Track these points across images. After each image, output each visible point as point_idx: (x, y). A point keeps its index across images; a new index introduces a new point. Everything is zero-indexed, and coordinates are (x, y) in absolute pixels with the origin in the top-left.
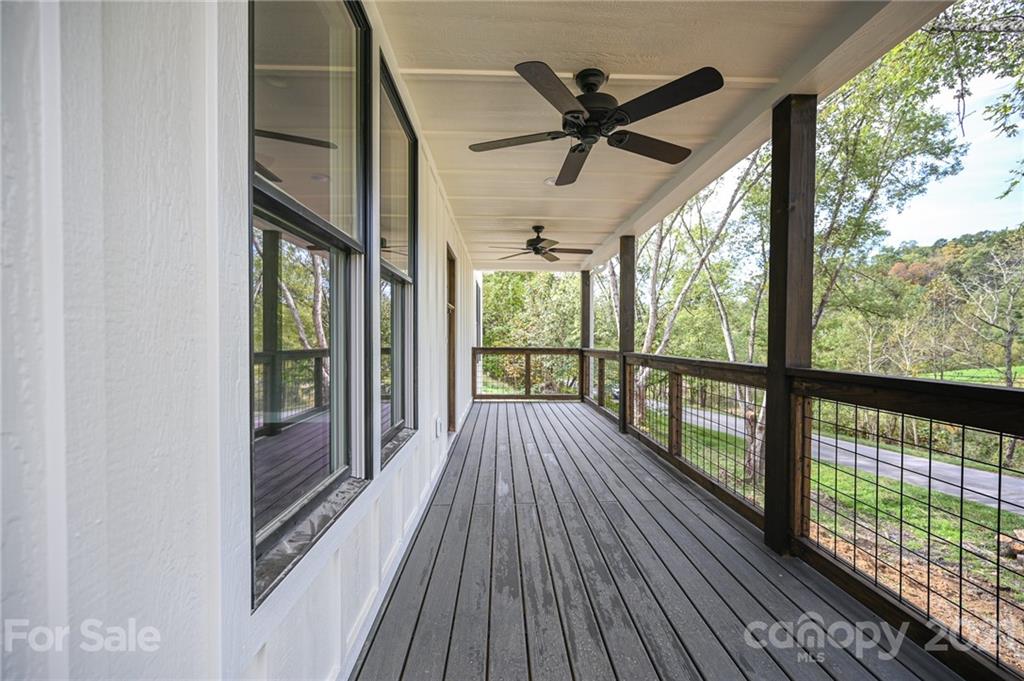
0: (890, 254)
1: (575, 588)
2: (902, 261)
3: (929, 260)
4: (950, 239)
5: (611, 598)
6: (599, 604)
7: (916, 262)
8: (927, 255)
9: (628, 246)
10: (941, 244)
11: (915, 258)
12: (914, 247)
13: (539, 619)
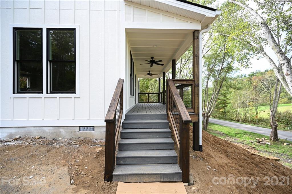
0: (253, 74)
2: (256, 76)
3: (263, 75)
4: (269, 70)
7: (260, 76)
8: (263, 74)
9: (164, 74)
10: (266, 71)
11: (259, 75)
12: (260, 72)
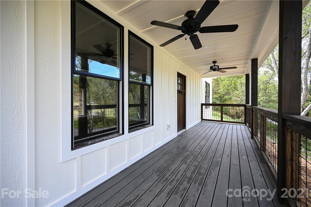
1: (177, 180)
5: (184, 187)
6: (179, 187)
13: (159, 184)
